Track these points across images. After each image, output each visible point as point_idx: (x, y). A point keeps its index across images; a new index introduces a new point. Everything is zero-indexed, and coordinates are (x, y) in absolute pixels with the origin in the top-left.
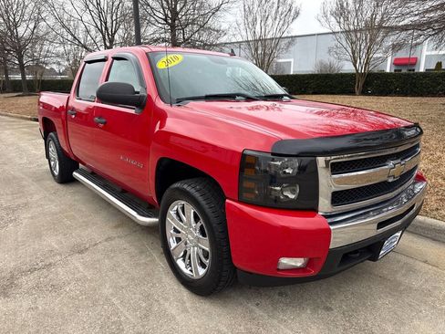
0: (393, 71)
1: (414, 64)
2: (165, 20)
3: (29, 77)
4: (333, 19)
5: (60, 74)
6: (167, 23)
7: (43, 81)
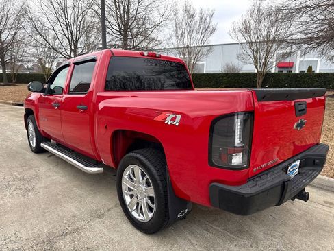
0: (277, 72)
1: (292, 67)
2: (120, 32)
3: (8, 71)
4: (240, 34)
5: (29, 69)
6: (121, 34)
7: (18, 74)
